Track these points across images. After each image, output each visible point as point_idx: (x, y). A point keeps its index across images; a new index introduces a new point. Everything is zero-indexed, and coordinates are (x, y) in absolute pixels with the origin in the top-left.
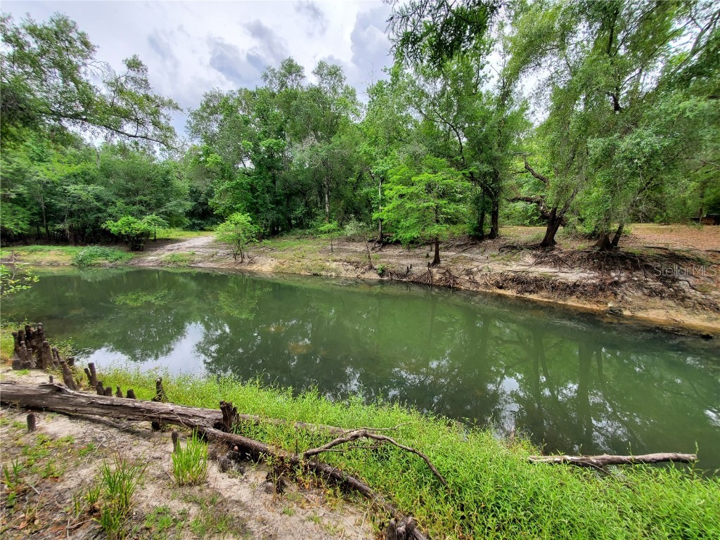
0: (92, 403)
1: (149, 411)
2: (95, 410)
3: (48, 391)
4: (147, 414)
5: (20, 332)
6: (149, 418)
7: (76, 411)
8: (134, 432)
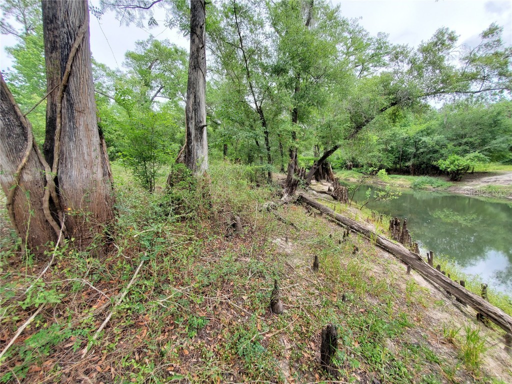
0: (438, 276)
1: (480, 304)
2: (439, 282)
3: (414, 257)
4: (476, 305)
5: (393, 221)
6: (476, 309)
7: (427, 276)
8: (462, 311)
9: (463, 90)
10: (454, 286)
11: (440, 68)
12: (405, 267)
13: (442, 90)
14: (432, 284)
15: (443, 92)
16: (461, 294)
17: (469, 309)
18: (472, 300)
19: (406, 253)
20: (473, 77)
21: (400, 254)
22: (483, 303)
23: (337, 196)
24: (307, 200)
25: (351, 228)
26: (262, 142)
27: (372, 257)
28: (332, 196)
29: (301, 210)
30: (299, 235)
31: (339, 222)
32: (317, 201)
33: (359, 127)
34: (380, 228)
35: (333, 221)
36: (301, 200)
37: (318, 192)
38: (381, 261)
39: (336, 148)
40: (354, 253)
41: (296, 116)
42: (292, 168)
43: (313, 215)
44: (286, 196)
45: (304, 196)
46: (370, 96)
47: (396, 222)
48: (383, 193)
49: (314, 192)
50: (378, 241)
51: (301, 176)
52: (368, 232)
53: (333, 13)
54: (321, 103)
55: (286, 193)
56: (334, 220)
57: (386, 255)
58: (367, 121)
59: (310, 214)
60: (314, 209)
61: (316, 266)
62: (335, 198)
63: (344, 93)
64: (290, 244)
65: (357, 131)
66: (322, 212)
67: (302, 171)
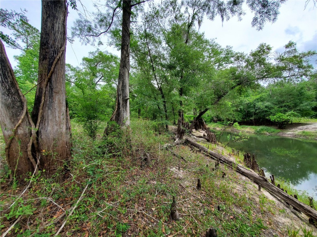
0: (279, 192)
2: (280, 196)
3: (262, 179)
4: (307, 212)
5: (246, 155)
6: (308, 215)
7: (272, 192)
8: (298, 217)
9: (279, 76)
10: (290, 199)
11: (264, 64)
12: (257, 186)
13: (267, 76)
14: (276, 197)
15: (267, 77)
16: (296, 204)
17: (303, 215)
18: (304, 209)
19: (257, 176)
20: (284, 69)
22: (312, 211)
23: (209, 139)
24: (191, 142)
25: (220, 160)
26: (162, 107)
27: (235, 180)
28: (206, 139)
29: (187, 148)
30: (187, 165)
31: (212, 156)
32: (197, 143)
33: (220, 97)
34: (238, 160)
35: (208, 156)
36: (187, 142)
37: (197, 137)
38: (241, 182)
39: (206, 110)
40: (223, 177)
41: (182, 92)
42: (181, 122)
43: (195, 152)
44: (177, 139)
45: (188, 140)
46: (225, 80)
47: (248, 155)
48: (238, 137)
49: (195, 137)
50: (238, 168)
51: (186, 127)
52: (231, 162)
53: (200, 36)
54: (196, 85)
55: (177, 137)
56: (209, 155)
57: (244, 178)
58: (224, 94)
59: (193, 151)
60: (196, 148)
61: (199, 186)
62: (208, 141)
63: (209, 79)
64: (181, 171)
65: (219, 100)
66: (201, 150)
67: (187, 124)
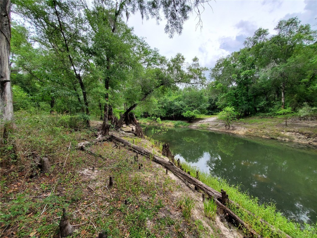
1: (195, 182)
2: (180, 174)
3: (169, 164)
4: (194, 182)
5: (164, 145)
6: (194, 184)
7: (175, 173)
8: (189, 187)
9: (188, 82)
10: (186, 175)
11: (180, 71)
12: (165, 170)
14: (178, 176)
15: (181, 82)
16: (189, 179)
17: (193, 186)
18: (193, 181)
19: (167, 162)
20: (191, 77)
21: (164, 163)
22: (196, 181)
23: (137, 134)
24: (116, 138)
25: (140, 152)
27: (150, 169)
28: (134, 133)
29: (111, 145)
30: (105, 163)
31: (134, 150)
32: (122, 138)
33: (146, 94)
34: (156, 151)
35: (131, 150)
36: (112, 139)
37: (126, 132)
38: (154, 170)
39: (135, 106)
40: (140, 168)
41: (108, 84)
42: (107, 117)
43: (119, 147)
44: (100, 136)
45: (113, 135)
46: (150, 78)
47: (165, 145)
48: (159, 131)
49: (124, 132)
50: (154, 158)
51: (114, 122)
52: (149, 153)
55: (100, 134)
56: (131, 148)
57: (158, 165)
58: (150, 92)
59: (116, 147)
60: (121, 143)
61: (111, 184)
63: (136, 75)
64: (96, 171)
65: (146, 97)
66: (125, 144)
67: (115, 119)
